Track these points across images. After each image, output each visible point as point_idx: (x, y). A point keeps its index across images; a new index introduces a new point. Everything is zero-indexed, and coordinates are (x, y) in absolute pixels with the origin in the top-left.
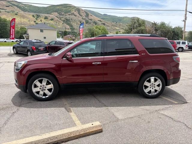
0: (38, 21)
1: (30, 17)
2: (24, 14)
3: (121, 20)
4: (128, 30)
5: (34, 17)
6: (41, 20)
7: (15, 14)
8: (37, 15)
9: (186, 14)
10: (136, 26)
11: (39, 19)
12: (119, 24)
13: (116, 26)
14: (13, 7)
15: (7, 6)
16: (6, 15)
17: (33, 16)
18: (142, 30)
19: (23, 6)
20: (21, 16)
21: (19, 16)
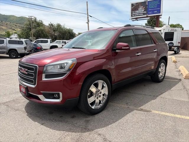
3: (7, 19)
4: (25, 30)
9: (88, 17)
10: (35, 26)
12: (6, 23)
13: (2, 26)
18: (42, 30)
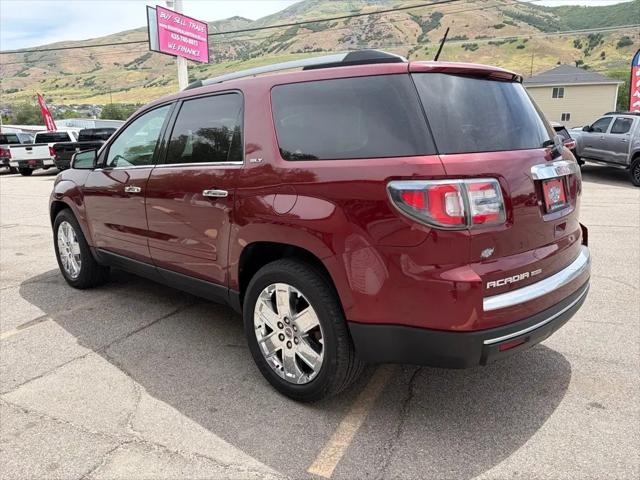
0: (593, 61)
1: (563, 49)
2: (548, 42)
5: (580, 48)
6: (603, 54)
7: (518, 48)
8: (591, 37)
11: (597, 51)
14: (516, 25)
15: (497, 27)
16: (490, 55)
17: (577, 44)
19: (547, 17)
20: (535, 50)
21: (528, 51)
